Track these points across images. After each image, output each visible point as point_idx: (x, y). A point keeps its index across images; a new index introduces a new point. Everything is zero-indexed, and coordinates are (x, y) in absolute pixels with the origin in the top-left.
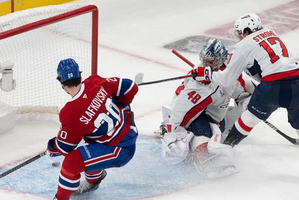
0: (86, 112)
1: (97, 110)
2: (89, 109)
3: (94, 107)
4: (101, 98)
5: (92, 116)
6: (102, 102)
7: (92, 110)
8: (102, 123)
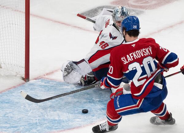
0: (128, 56)
1: (135, 58)
2: (130, 54)
3: (135, 55)
4: (144, 53)
5: (130, 60)
6: (143, 55)
7: (132, 56)
8: (134, 69)
